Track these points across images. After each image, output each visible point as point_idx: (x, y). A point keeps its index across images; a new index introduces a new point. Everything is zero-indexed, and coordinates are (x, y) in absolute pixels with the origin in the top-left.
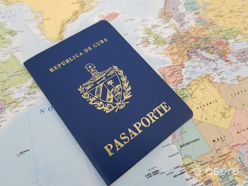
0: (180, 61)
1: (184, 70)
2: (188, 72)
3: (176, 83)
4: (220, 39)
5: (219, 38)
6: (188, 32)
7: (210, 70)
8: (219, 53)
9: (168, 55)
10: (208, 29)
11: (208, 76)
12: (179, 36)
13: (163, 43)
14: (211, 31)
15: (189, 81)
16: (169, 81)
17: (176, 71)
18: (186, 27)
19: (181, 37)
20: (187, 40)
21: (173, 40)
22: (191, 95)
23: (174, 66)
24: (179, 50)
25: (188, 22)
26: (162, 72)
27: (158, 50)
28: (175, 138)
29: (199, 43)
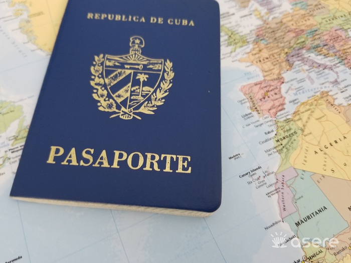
0: (276, 71)
1: (284, 88)
2: (292, 89)
3: (274, 111)
4: (336, 30)
5: (334, 29)
6: (281, 22)
7: (327, 85)
8: (338, 54)
9: (255, 62)
10: (314, 15)
11: (325, 95)
12: (267, 30)
13: (244, 42)
14: (318, 19)
15: (296, 105)
16: (262, 108)
17: (271, 89)
18: (277, 14)
19: (272, 30)
20: (281, 36)
21: (259, 37)
22: (303, 130)
23: (267, 81)
24: (271, 53)
25: (280, 6)
26: (247, 92)
27: (236, 56)
28: (284, 209)
29: (303, 40)
